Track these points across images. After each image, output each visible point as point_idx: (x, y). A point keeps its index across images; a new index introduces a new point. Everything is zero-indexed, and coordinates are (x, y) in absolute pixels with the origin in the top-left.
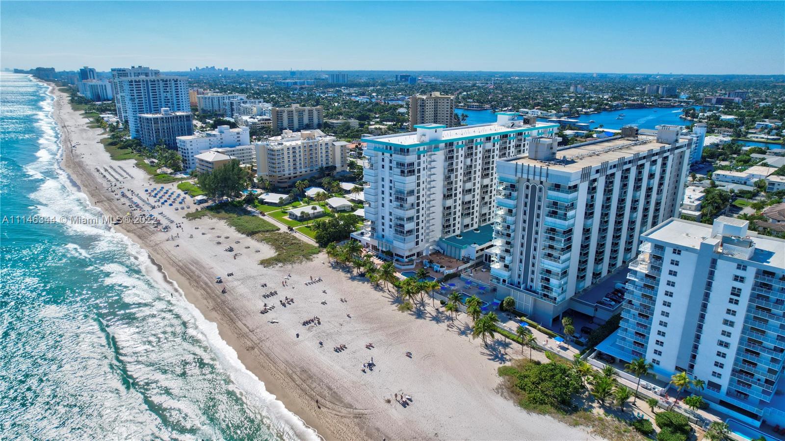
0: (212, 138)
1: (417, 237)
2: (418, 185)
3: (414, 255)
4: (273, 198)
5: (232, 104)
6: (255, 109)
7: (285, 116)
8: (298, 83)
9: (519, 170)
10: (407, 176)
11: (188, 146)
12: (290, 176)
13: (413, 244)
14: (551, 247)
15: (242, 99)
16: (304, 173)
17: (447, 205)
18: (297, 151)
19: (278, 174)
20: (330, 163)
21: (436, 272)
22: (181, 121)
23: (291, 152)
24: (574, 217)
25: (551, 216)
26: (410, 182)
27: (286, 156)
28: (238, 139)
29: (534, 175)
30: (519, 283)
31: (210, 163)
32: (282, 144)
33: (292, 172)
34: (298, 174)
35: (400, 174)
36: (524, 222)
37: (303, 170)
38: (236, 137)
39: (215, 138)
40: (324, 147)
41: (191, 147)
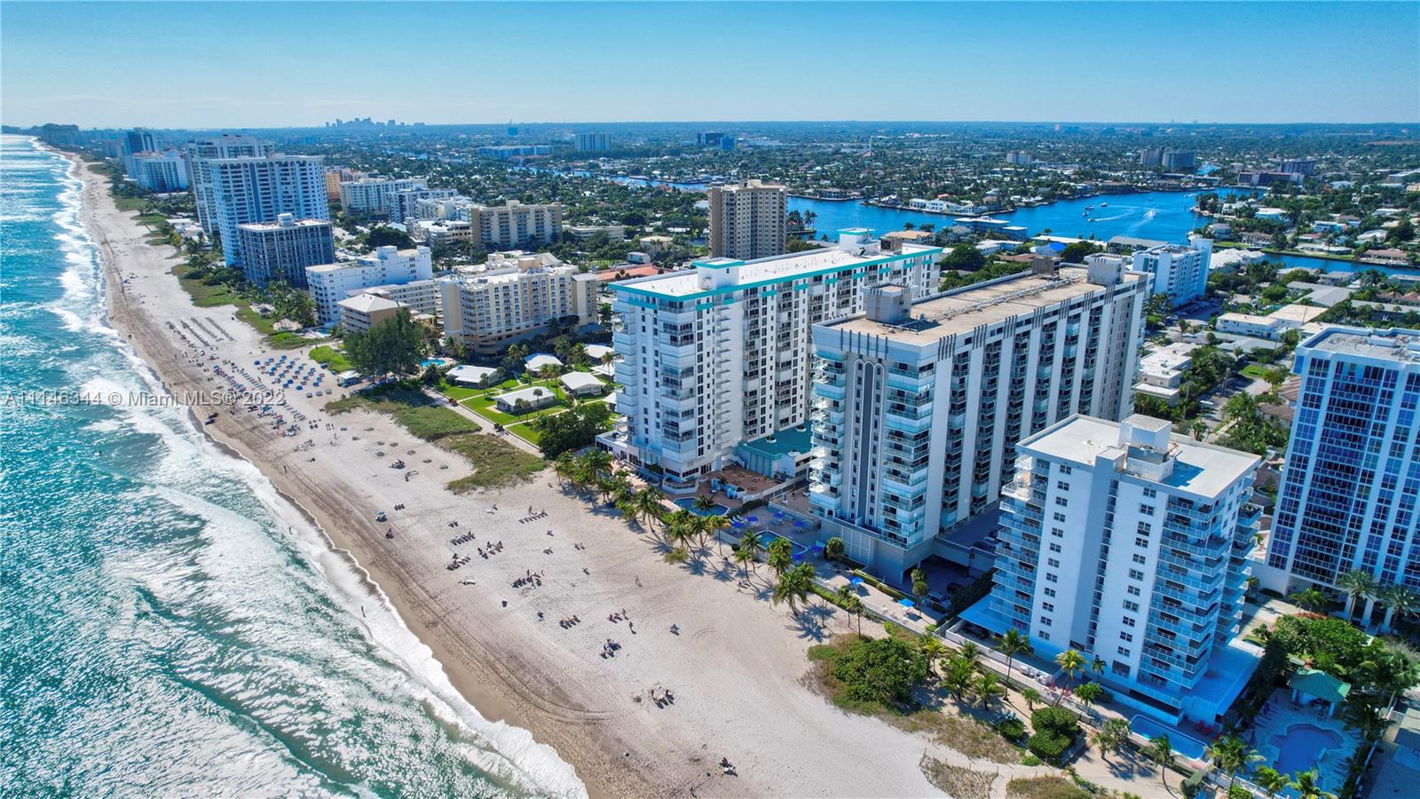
0: (366, 269)
1: (701, 441)
2: (700, 359)
3: (697, 470)
4: (471, 374)
5: (401, 198)
6: (442, 208)
7: (495, 221)
8: (522, 152)
9: (846, 341)
10: (681, 345)
11: (326, 283)
12: (500, 334)
13: (694, 453)
14: (897, 460)
15: (419, 189)
16: (523, 329)
17: (750, 389)
18: (512, 293)
19: (479, 333)
20: (568, 310)
21: (731, 497)
22: (312, 236)
23: (501, 294)
24: (930, 413)
25: (894, 413)
26: (685, 355)
27: (492, 301)
28: (412, 269)
29: (868, 348)
30: (853, 515)
31: (364, 315)
32: (485, 281)
33: (503, 327)
34: (514, 330)
35: (669, 342)
36: (858, 420)
37: (522, 324)
38: (408, 265)
39: (373, 268)
40: (557, 285)
41: (332, 285)
